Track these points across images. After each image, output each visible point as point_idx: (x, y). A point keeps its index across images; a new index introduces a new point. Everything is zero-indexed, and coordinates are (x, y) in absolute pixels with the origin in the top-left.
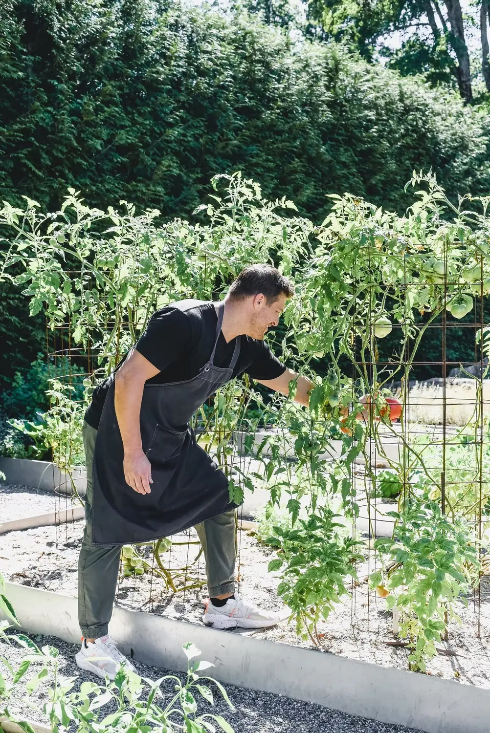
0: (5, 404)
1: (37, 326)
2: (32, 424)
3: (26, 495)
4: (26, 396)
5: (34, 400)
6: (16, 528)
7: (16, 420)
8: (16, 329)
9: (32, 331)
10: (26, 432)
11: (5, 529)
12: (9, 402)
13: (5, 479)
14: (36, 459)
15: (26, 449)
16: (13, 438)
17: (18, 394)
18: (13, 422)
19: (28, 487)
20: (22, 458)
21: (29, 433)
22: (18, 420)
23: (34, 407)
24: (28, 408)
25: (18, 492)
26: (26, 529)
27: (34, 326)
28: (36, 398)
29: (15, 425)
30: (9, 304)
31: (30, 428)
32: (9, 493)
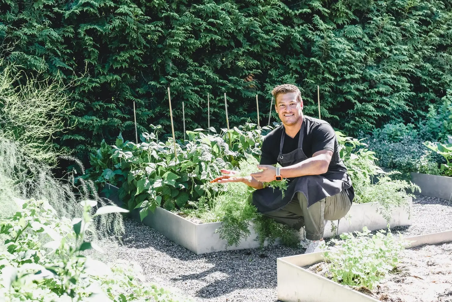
0: (421, 131)
1: (446, 72)
2: (444, 146)
3: (439, 206)
4: (438, 125)
5: (445, 127)
6: (430, 242)
7: (430, 142)
8: (430, 74)
9: (442, 75)
10: (439, 152)
11: (419, 243)
12: (424, 130)
13: (420, 192)
14: (448, 175)
15: (439, 167)
16: (428, 157)
17: (432, 124)
18: (428, 144)
19: (441, 199)
20: (435, 174)
21: (441, 153)
22: (432, 142)
23: (445, 133)
24: (440, 134)
25: (432, 203)
26: (441, 244)
27: (444, 71)
28: (447, 126)
29: (429, 146)
30: (423, 53)
31: (442, 149)
32: (424, 203)
